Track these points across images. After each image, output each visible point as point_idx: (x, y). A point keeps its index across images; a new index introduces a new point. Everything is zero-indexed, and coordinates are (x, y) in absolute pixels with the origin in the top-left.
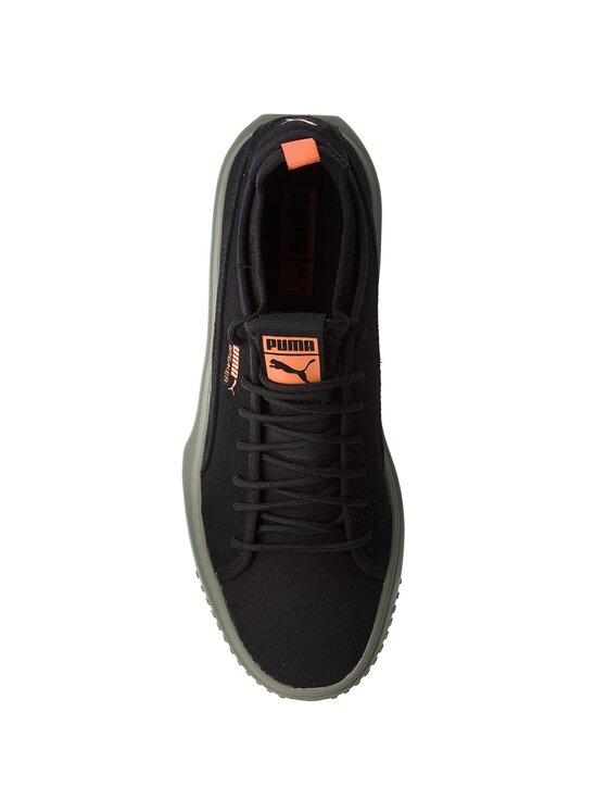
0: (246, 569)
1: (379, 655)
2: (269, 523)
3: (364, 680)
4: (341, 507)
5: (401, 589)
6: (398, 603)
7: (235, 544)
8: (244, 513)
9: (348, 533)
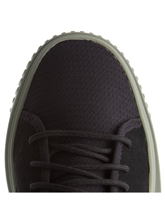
0: (121, 124)
1: (30, 60)
2: (104, 154)
3: (42, 44)
4: (51, 162)
5: (11, 105)
6: (14, 95)
7: (129, 141)
8: (122, 163)
9: (47, 143)
